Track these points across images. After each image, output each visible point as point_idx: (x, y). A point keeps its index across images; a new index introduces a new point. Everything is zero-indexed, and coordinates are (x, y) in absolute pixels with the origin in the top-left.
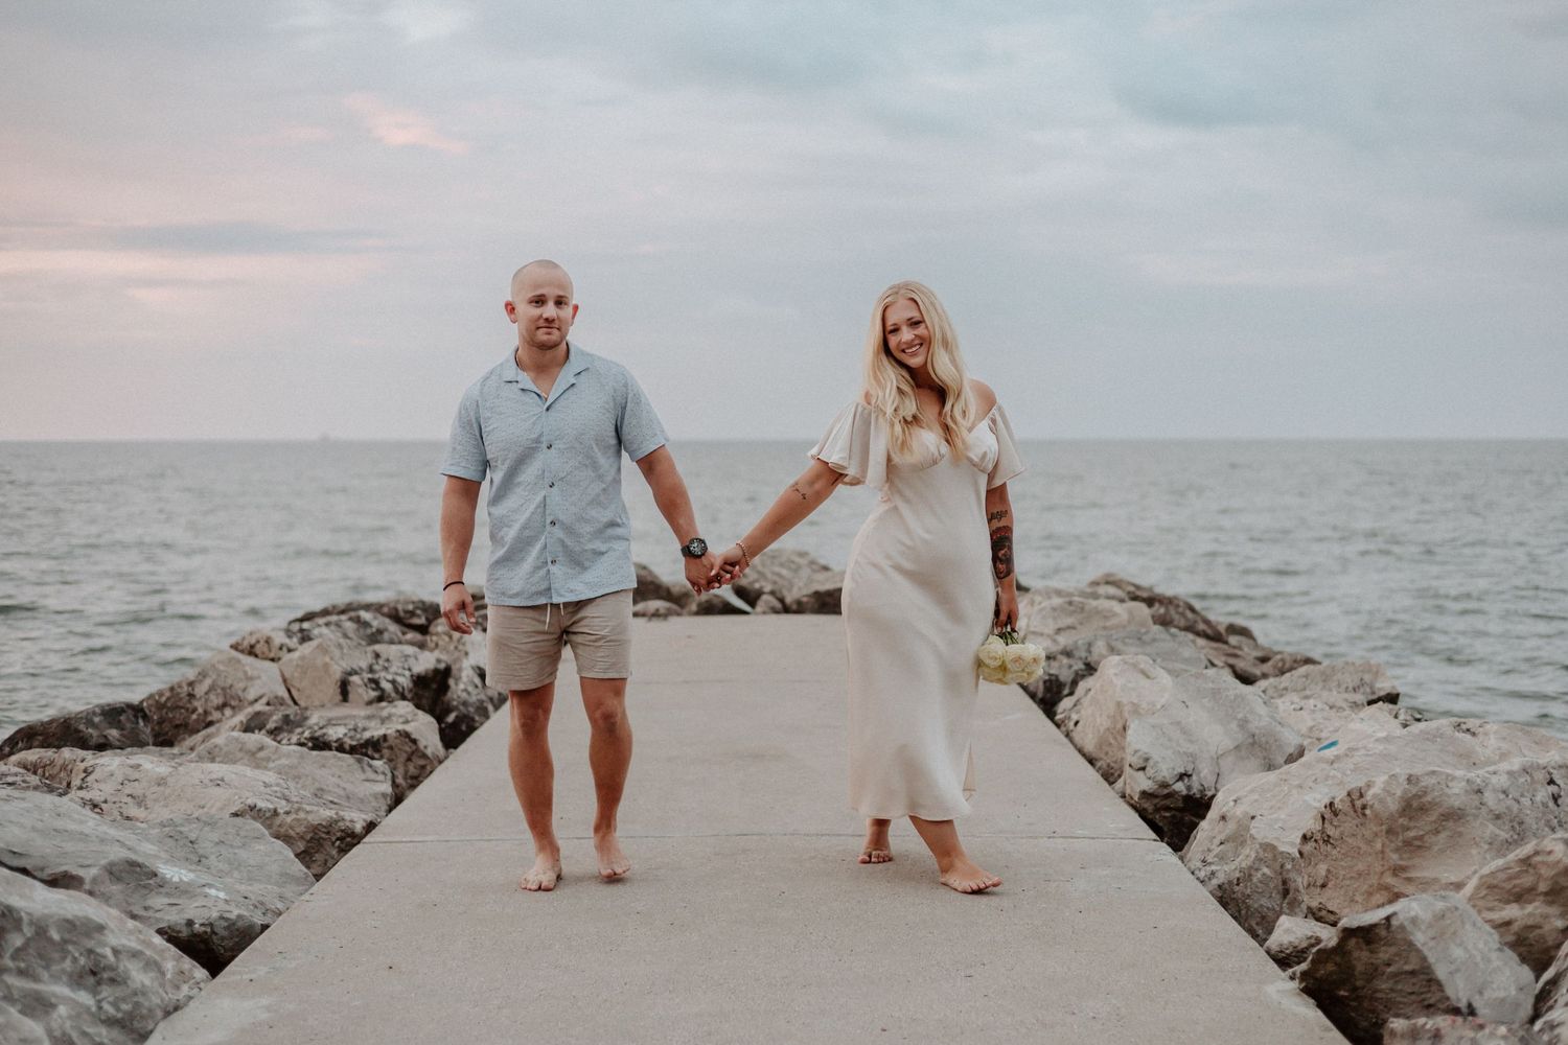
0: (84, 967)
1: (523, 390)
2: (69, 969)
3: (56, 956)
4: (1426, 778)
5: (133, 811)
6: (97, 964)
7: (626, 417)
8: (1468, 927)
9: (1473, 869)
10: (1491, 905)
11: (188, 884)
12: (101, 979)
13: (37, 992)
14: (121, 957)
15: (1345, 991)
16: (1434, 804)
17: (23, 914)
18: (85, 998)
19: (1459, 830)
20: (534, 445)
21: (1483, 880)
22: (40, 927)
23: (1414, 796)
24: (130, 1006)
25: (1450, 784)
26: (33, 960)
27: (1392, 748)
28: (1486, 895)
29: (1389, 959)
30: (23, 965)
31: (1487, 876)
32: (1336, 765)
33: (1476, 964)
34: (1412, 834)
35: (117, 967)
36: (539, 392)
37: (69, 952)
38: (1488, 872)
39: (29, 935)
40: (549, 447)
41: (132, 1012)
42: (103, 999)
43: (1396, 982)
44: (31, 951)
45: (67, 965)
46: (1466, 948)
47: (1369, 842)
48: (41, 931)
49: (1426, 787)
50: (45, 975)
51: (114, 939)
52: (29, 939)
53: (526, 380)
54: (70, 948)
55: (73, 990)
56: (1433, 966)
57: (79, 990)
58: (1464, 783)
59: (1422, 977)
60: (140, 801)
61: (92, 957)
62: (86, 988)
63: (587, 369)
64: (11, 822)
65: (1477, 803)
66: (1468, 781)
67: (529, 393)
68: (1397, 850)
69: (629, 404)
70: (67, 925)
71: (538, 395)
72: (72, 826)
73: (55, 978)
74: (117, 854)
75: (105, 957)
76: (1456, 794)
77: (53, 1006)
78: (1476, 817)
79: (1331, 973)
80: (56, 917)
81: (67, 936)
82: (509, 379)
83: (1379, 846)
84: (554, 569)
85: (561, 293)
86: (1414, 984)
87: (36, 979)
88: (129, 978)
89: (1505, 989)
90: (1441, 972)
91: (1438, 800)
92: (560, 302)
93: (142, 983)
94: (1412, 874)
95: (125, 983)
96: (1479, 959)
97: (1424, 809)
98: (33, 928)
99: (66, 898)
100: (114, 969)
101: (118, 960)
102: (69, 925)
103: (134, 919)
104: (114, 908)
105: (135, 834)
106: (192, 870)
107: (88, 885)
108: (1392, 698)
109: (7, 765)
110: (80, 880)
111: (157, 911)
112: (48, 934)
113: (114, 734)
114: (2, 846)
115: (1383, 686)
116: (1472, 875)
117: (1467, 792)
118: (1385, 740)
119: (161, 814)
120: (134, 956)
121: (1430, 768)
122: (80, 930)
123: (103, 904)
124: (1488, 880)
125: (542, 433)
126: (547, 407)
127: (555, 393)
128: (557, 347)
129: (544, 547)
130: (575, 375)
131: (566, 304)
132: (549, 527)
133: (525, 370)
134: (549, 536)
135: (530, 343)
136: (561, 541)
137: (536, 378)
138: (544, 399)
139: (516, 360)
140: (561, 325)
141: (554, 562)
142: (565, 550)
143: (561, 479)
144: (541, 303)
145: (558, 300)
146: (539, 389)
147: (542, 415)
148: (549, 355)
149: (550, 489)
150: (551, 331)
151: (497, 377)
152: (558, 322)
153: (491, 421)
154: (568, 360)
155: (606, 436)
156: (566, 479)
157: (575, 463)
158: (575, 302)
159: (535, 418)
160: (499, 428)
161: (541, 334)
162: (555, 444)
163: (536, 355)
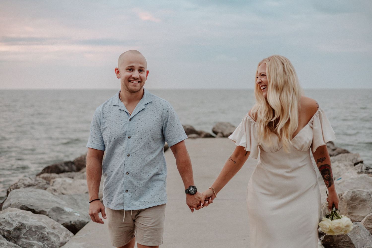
0: (40, 237)
1: (120, 110)
3: (34, 234)
4: (357, 192)
5: (64, 192)
6: (43, 236)
8: (361, 231)
9: (367, 213)
10: (369, 224)
11: (71, 212)
12: (44, 239)
13: (30, 242)
14: (49, 234)
15: (332, 245)
16: (359, 198)
17: (26, 225)
18: (41, 244)
19: (364, 204)
20: (123, 136)
21: (368, 218)
22: (30, 228)
23: (354, 196)
24: (51, 245)
25: (363, 193)
26: (29, 235)
27: (353, 181)
28: (368, 221)
29: (342, 238)
30: (26, 237)
31: (369, 217)
32: (340, 185)
33: (363, 240)
34: (353, 205)
35: (48, 237)
37: (37, 233)
38: (369, 216)
39: (27, 230)
40: (129, 138)
41: (52, 247)
42: (45, 244)
43: (344, 243)
44: (28, 233)
45: (36, 236)
46: (360, 236)
47: (343, 206)
48: (30, 229)
49: (357, 194)
50: (32, 239)
51: (47, 230)
53: (122, 105)
54: (37, 232)
55: (38, 242)
56: (352, 241)
57: (39, 242)
58: (366, 193)
59: (349, 243)
60: (65, 189)
61: (42, 234)
62: (41, 241)
63: (151, 102)
64: (31, 197)
65: (369, 197)
66: (367, 192)
67: (123, 111)
68: (349, 209)
70: (36, 227)
71: (127, 113)
72: (46, 198)
73: (34, 239)
74: (55, 205)
75: (45, 234)
76: (364, 196)
77: (34, 246)
78: (369, 201)
79: (329, 241)
80: (34, 225)
81: (37, 230)
82: (115, 104)
83: (345, 207)
84: (127, 194)
85: (141, 66)
86: (348, 244)
87: (30, 240)
88: (51, 239)
89: (370, 245)
90: (354, 242)
91: (359, 197)
92: (141, 70)
93: (54, 240)
94: (353, 214)
95: (50, 240)
96: (363, 238)
97: (356, 199)
98: (28, 228)
99: (36, 221)
100: (47, 237)
101: (48, 235)
102: (37, 227)
103: (58, 221)
104: (53, 219)
105: (62, 199)
106: (73, 209)
107: (47, 213)
108: (362, 162)
109: (40, 177)
110: (46, 212)
111: (63, 219)
112: (32, 229)
113: (67, 168)
114: (28, 204)
115: (359, 159)
116: (366, 215)
117: (367, 195)
118: (352, 179)
119: (70, 192)
120: (52, 234)
121: (358, 189)
122: (39, 228)
123: (50, 218)
124: (369, 218)
125: (127, 131)
126: (130, 119)
127: (135, 113)
128: (137, 91)
129: (123, 184)
130: (145, 105)
131: (144, 71)
132: (125, 175)
133: (122, 101)
134: (126, 179)
135: (126, 89)
136: (130, 182)
137: (127, 105)
138: (129, 115)
139: (119, 96)
140: (141, 81)
141: (127, 191)
142: (133, 186)
143: (133, 153)
144: (132, 70)
145: (140, 68)
146: (128, 110)
147: (127, 122)
148: (134, 95)
149: (128, 157)
150: (136, 84)
151: (110, 103)
152: (139, 79)
153: (105, 124)
154: (143, 98)
155: (157, 134)
156: (135, 153)
157: (140, 146)
158: (147, 69)
159: (124, 123)
160: (108, 127)
161: (131, 86)
162: (132, 136)
163: (128, 94)
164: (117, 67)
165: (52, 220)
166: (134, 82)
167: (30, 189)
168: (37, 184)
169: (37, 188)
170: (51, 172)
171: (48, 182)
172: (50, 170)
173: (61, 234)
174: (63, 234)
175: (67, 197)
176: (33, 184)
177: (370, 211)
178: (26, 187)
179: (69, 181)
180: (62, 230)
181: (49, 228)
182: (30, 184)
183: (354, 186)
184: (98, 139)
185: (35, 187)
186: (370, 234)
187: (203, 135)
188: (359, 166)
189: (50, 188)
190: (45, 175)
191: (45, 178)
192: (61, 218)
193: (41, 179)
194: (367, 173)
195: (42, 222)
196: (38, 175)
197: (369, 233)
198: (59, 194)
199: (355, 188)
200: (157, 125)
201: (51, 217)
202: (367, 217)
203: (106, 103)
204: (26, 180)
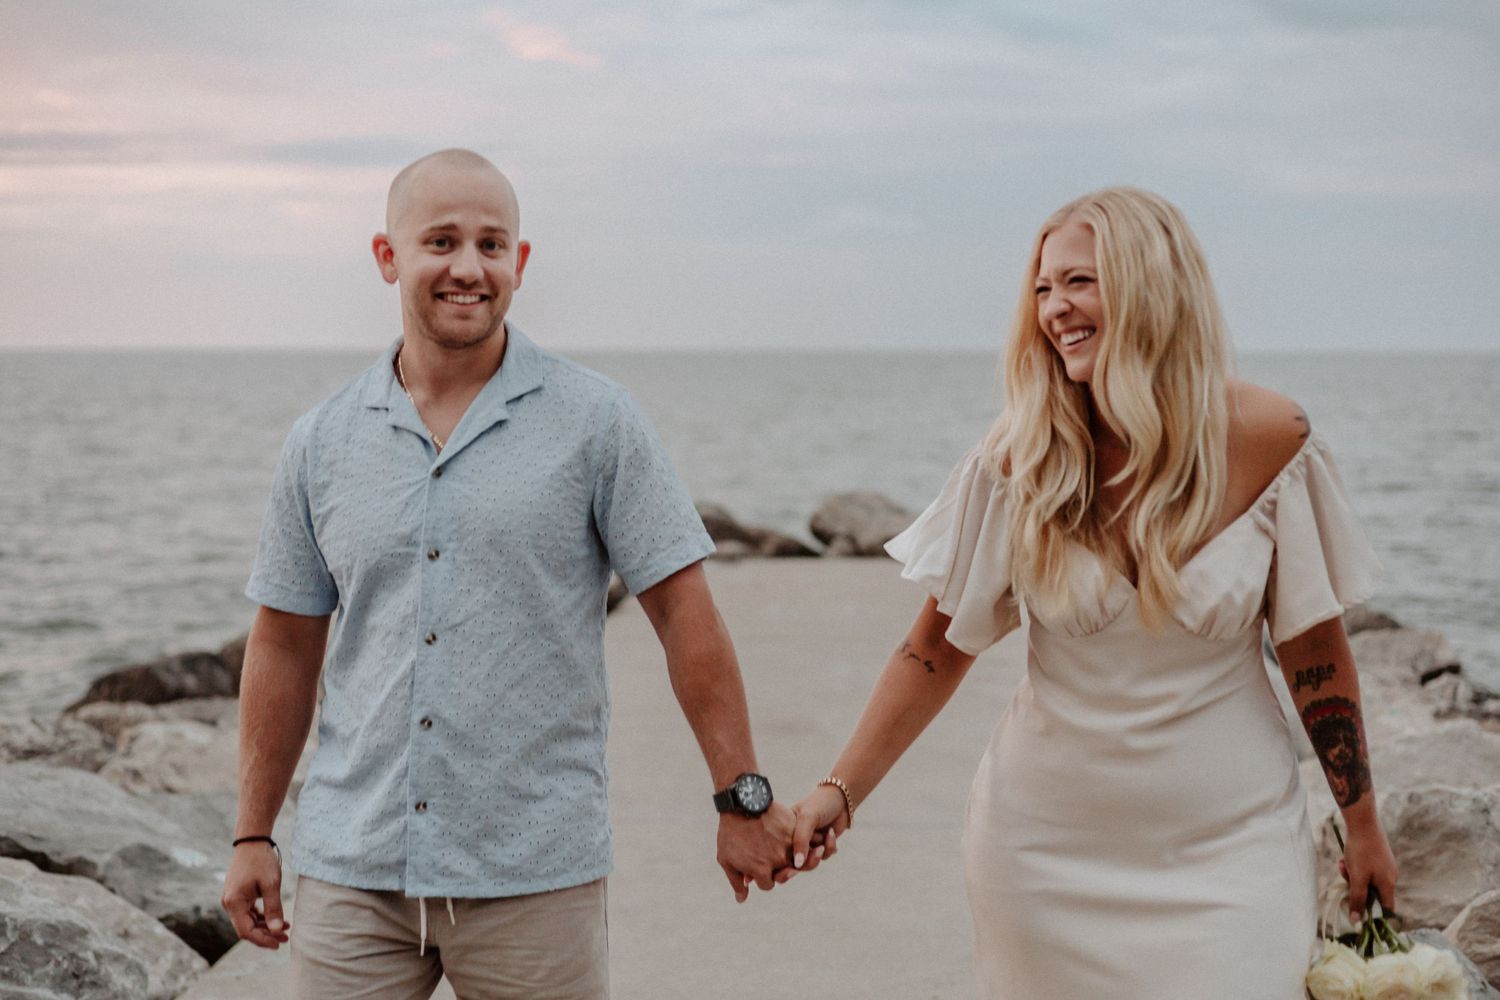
0: (66, 970)
1: (395, 428)
2: (52, 973)
3: (39, 959)
4: (1429, 796)
5: (175, 781)
6: (79, 967)
7: (616, 497)
9: (1475, 892)
10: (1481, 937)
11: (200, 869)
12: (83, 982)
13: (21, 995)
14: (103, 961)
16: (1437, 824)
17: (7, 919)
19: (1461, 850)
20: (402, 550)
21: (1478, 911)
22: (24, 933)
23: (1416, 814)
25: (1455, 803)
26: (18, 964)
27: (1414, 749)
28: (1478, 928)
30: (7, 969)
31: (1478, 908)
34: (1411, 854)
35: (99, 971)
36: (427, 435)
37: (53, 956)
38: (1480, 903)
39: (13, 940)
40: (434, 556)
44: (16, 956)
45: (50, 968)
48: (25, 936)
49: (1428, 806)
50: (29, 979)
51: (96, 943)
52: (13, 944)
53: (405, 406)
54: (53, 952)
55: (55, 993)
57: (62, 992)
58: (1469, 803)
60: (179, 770)
61: (75, 961)
62: (68, 991)
63: (537, 390)
64: (36, 803)
65: (1483, 823)
66: (1475, 800)
67: (406, 435)
69: (621, 470)
70: (49, 930)
71: (425, 442)
72: (95, 807)
73: (39, 981)
74: (134, 837)
75: (87, 961)
76: (1460, 814)
78: (1481, 837)
80: (39, 923)
81: (51, 941)
82: (374, 403)
84: (421, 822)
85: (492, 222)
87: (20, 982)
88: (110, 981)
91: (1440, 820)
92: (489, 243)
93: (123, 985)
94: (1411, 895)
95: (107, 986)
97: (1425, 829)
98: (17, 933)
99: (52, 903)
100: (95, 973)
101: (99, 963)
102: (53, 929)
103: (144, 904)
104: (123, 895)
105: (164, 811)
106: (208, 853)
107: (100, 872)
108: (1454, 669)
109: (76, 719)
110: (94, 866)
111: (166, 895)
112: (32, 939)
113: (190, 681)
114: (22, 829)
115: (1445, 657)
116: (1470, 901)
117: (1472, 812)
118: (1410, 740)
119: (199, 783)
120: (117, 958)
121: (1436, 786)
122: (64, 934)
123: (112, 890)
124: (1482, 912)
125: (421, 524)
126: (438, 468)
127: (458, 439)
128: (478, 342)
129: (403, 773)
130: (507, 403)
131: (504, 246)
132: (416, 731)
133: (408, 385)
134: (417, 749)
135: (425, 331)
136: (441, 763)
137: (426, 404)
138: (435, 450)
139: (395, 363)
140: (492, 292)
141: (421, 806)
142: (449, 782)
143: (450, 629)
144: (447, 245)
145: (485, 235)
146: (428, 427)
147: (424, 485)
148: (462, 357)
149: (427, 646)
150: (471, 307)
151: (356, 397)
152: (484, 284)
153: (329, 493)
154: (500, 370)
155: (562, 538)
156: (460, 629)
157: (485, 594)
158: (523, 236)
159: (411, 491)
160: (340, 509)
161: (446, 316)
162: (446, 550)
163: (435, 356)
164: (383, 229)
165: (119, 901)
166: (460, 299)
167: (34, 767)
168: (62, 749)
169: (61, 764)
170: (125, 697)
171: (109, 738)
172: (120, 687)
173: (156, 960)
174: (162, 961)
175: (186, 805)
176: (48, 746)
177: (1488, 880)
178: (19, 758)
179: (196, 734)
180: (161, 943)
181: (104, 933)
182: (35, 748)
183: (1418, 773)
184: (285, 562)
185: (54, 759)
186: (1483, 983)
187: (768, 547)
188: (1444, 688)
189: (117, 763)
190: (100, 710)
191: (98, 724)
192: (158, 893)
193: (81, 726)
194: (1475, 718)
195: (78, 908)
196: (73, 709)
197: (1480, 977)
198: (155, 791)
199: (1421, 782)
200: (563, 495)
201: (117, 890)
202: (1473, 910)
203: (339, 397)
204: (18, 729)
